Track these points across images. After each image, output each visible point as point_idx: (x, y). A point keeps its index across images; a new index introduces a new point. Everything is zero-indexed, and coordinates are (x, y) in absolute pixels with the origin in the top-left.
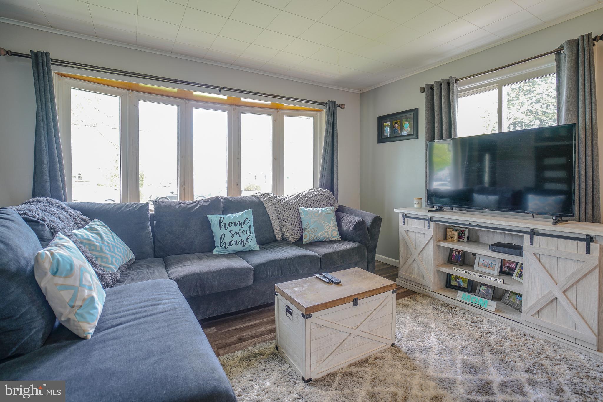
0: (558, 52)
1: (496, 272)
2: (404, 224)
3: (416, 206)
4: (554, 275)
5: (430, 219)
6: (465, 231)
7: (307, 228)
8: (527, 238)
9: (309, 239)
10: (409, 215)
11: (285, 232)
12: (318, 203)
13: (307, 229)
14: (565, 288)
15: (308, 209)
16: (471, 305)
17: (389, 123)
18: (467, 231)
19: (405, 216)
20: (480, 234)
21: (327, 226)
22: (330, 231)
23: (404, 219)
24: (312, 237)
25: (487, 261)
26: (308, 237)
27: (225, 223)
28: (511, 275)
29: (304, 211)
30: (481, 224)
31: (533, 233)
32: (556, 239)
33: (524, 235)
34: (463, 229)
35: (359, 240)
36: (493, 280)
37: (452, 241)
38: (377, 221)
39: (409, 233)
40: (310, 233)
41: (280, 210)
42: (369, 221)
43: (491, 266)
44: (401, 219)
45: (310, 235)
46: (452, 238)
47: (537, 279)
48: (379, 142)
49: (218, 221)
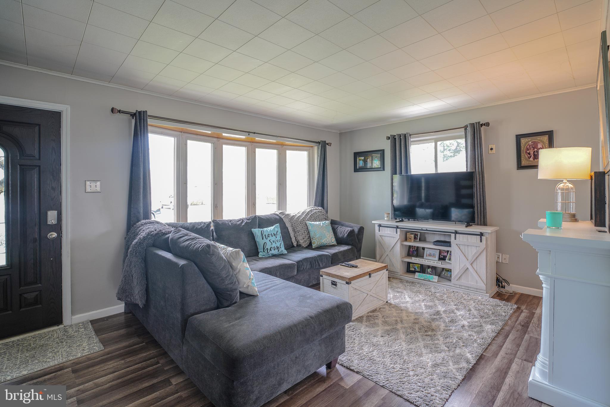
0: (466, 128)
1: (437, 258)
2: (379, 231)
3: (386, 218)
4: (467, 256)
5: (397, 227)
6: (418, 234)
7: (314, 236)
8: (453, 235)
9: (317, 244)
10: (382, 225)
11: (299, 240)
12: (318, 218)
13: (314, 237)
14: (472, 262)
15: (313, 223)
16: (424, 280)
17: (363, 158)
18: (419, 234)
19: (380, 226)
20: (427, 236)
21: (328, 234)
22: (330, 238)
23: (379, 228)
24: (319, 243)
25: (431, 253)
26: (316, 243)
27: (265, 235)
28: (445, 260)
29: (311, 224)
30: (428, 229)
31: (456, 233)
32: (467, 235)
33: (452, 234)
34: (416, 233)
35: (351, 243)
36: (436, 263)
37: (410, 241)
38: (361, 229)
39: (383, 237)
40: (317, 240)
41: (294, 224)
42: (356, 230)
43: (434, 256)
44: (377, 228)
45: (317, 242)
46: (410, 239)
47: (458, 259)
48: (355, 171)
49: (260, 234)
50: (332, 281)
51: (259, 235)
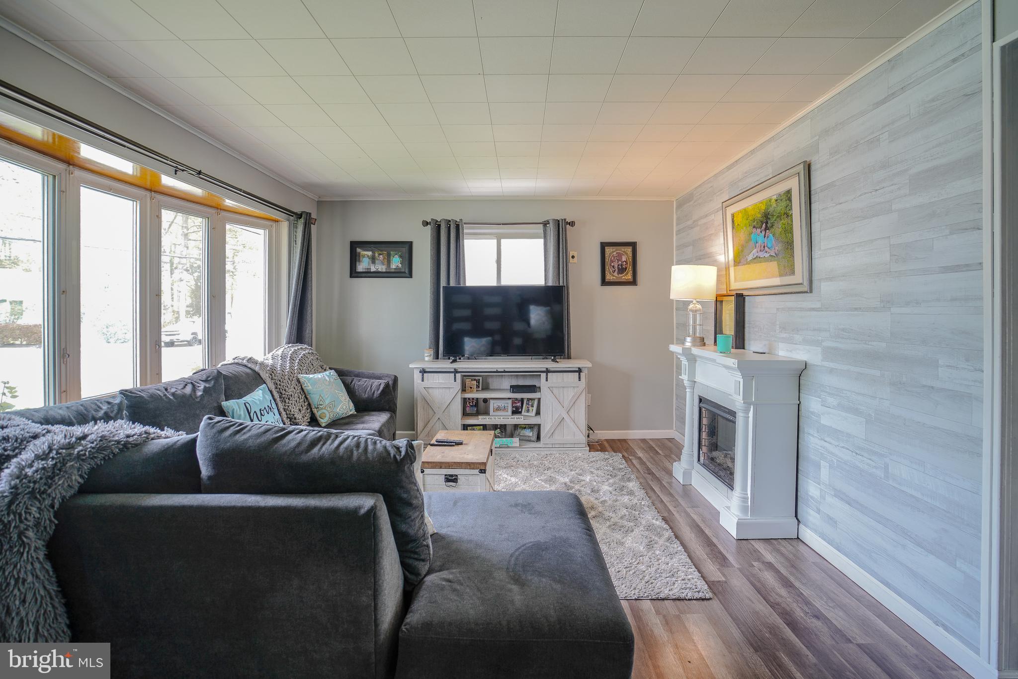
0: (545, 224)
1: (510, 412)
2: (423, 381)
3: (427, 359)
4: (561, 402)
5: (456, 372)
6: (479, 379)
7: (321, 403)
8: (543, 375)
9: (329, 418)
10: (427, 370)
11: (293, 415)
12: (312, 367)
13: (321, 405)
14: (568, 410)
15: (311, 376)
16: (500, 447)
17: (370, 253)
18: (481, 378)
19: (423, 372)
20: (490, 380)
21: (342, 396)
22: (347, 403)
23: (423, 375)
24: (332, 416)
25: (500, 405)
26: (328, 415)
27: (255, 412)
28: (521, 412)
29: (309, 379)
30: (499, 370)
31: (547, 371)
32: (562, 374)
33: (542, 374)
34: (477, 378)
35: (387, 408)
36: (516, 419)
37: (471, 392)
38: (396, 380)
39: (430, 391)
40: (329, 409)
41: (278, 383)
42: (391, 383)
43: (505, 409)
44: (417, 376)
45: (329, 413)
46: (471, 388)
47: (551, 408)
48: (351, 276)
49: (244, 411)
50: (446, 475)
51: (242, 413)
